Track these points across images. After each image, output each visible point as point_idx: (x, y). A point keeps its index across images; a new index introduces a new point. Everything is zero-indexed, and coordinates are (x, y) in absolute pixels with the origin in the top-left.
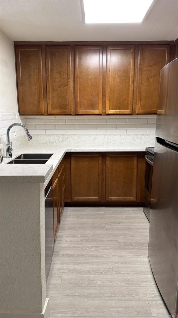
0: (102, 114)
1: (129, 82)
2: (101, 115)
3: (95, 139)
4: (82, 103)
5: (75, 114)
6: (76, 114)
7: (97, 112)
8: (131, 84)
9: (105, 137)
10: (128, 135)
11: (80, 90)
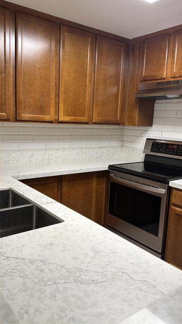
0: (54, 121)
1: (86, 81)
2: (52, 122)
3: (32, 156)
4: (28, 104)
5: (15, 120)
6: (18, 119)
7: (47, 118)
8: (88, 84)
9: (45, 153)
10: (73, 150)
11: (24, 83)
